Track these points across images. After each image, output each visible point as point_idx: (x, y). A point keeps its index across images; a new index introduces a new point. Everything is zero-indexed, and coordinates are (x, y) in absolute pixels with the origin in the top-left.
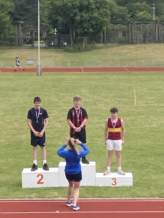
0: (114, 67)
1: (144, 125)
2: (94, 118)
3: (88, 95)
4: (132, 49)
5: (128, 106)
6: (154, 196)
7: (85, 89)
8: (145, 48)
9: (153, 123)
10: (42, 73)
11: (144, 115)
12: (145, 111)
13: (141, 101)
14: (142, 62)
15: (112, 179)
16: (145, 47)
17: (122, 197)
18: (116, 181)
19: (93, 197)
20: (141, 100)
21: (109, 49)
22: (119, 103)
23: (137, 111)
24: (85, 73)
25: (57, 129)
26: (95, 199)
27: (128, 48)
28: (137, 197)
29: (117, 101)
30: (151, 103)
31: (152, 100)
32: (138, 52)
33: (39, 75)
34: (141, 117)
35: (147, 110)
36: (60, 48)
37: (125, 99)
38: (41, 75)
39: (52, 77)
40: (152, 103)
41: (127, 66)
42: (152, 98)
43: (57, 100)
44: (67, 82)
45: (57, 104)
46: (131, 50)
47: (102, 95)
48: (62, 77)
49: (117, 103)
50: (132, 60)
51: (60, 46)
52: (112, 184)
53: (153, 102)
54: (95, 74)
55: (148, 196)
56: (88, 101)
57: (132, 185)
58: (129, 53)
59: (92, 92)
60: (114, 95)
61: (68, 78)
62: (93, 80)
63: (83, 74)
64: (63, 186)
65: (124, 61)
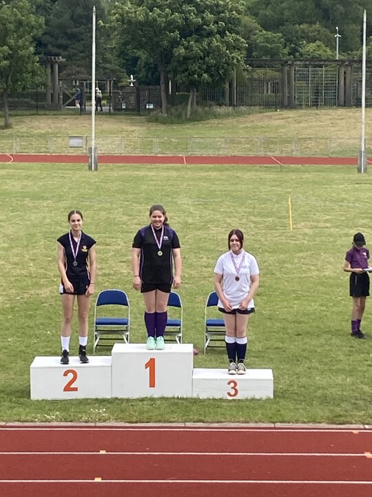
0: (251, 154)
1: (305, 272)
2: (201, 256)
3: (192, 209)
4: (289, 118)
5: (275, 233)
6: (318, 421)
7: (186, 197)
8: (318, 116)
9: (327, 268)
10: (99, 164)
11: (307, 251)
12: (310, 243)
13: (303, 224)
14: (310, 146)
15: (229, 383)
16: (317, 114)
17: (248, 422)
18: (236, 388)
19: (185, 422)
20: (303, 222)
21: (241, 119)
22: (255, 227)
23: (293, 242)
24: (189, 166)
25: (119, 276)
26: (188, 424)
27: (281, 117)
28: (280, 422)
29: (252, 222)
30: (324, 228)
31: (326, 221)
32: (302, 125)
33: (93, 169)
34: (301, 254)
35: (315, 241)
36: (140, 115)
37: (270, 219)
38: (96, 169)
39: (121, 173)
40: (327, 227)
41: (277, 154)
42: (328, 217)
43: (125, 218)
44: (151, 182)
45: (124, 226)
46: (288, 120)
47: (222, 210)
48: (141, 173)
49: (252, 225)
50: (290, 142)
51: (139, 111)
52: (229, 394)
53: (328, 225)
54: (210, 168)
55: (306, 420)
56: (190, 220)
57: (272, 396)
58: (283, 127)
59: (199, 204)
60: (247, 210)
61: (153, 176)
62: (206, 179)
63: (186, 168)
64: (120, 396)
65: (272, 143)
